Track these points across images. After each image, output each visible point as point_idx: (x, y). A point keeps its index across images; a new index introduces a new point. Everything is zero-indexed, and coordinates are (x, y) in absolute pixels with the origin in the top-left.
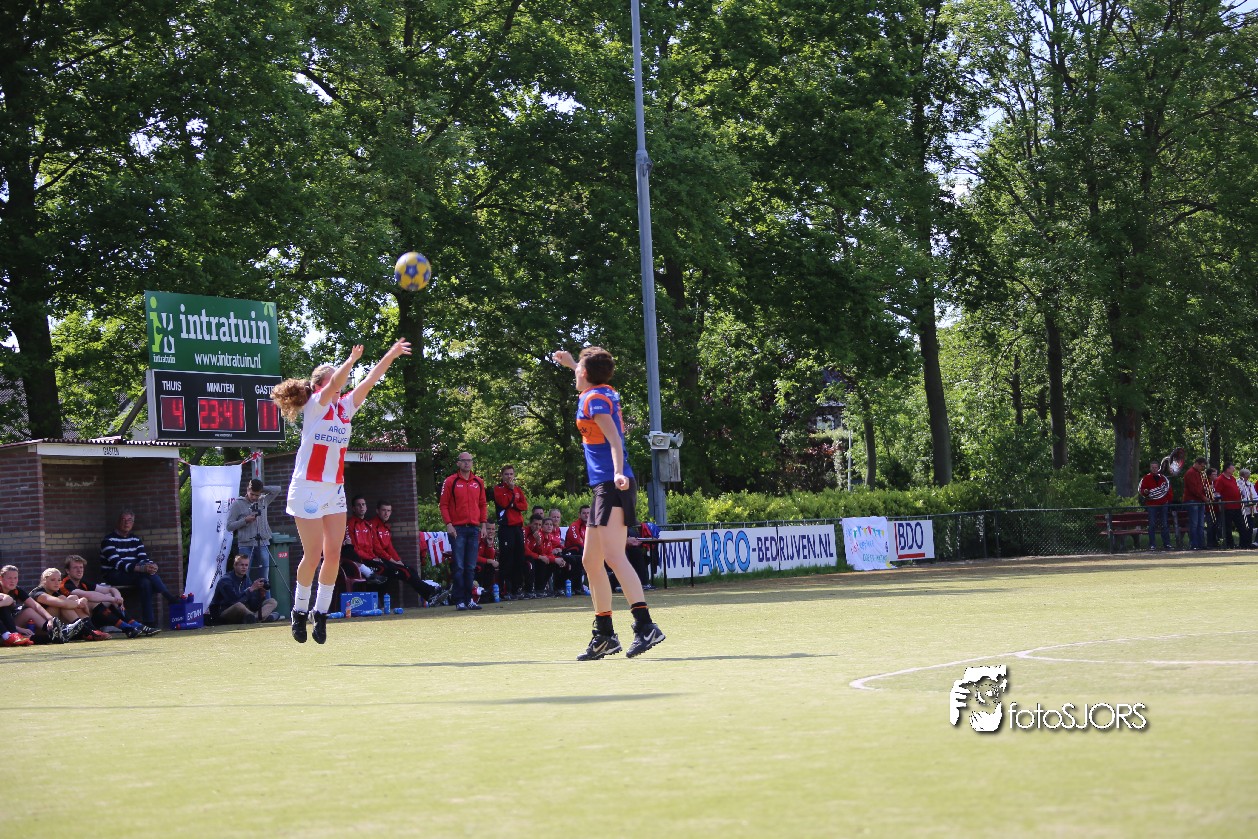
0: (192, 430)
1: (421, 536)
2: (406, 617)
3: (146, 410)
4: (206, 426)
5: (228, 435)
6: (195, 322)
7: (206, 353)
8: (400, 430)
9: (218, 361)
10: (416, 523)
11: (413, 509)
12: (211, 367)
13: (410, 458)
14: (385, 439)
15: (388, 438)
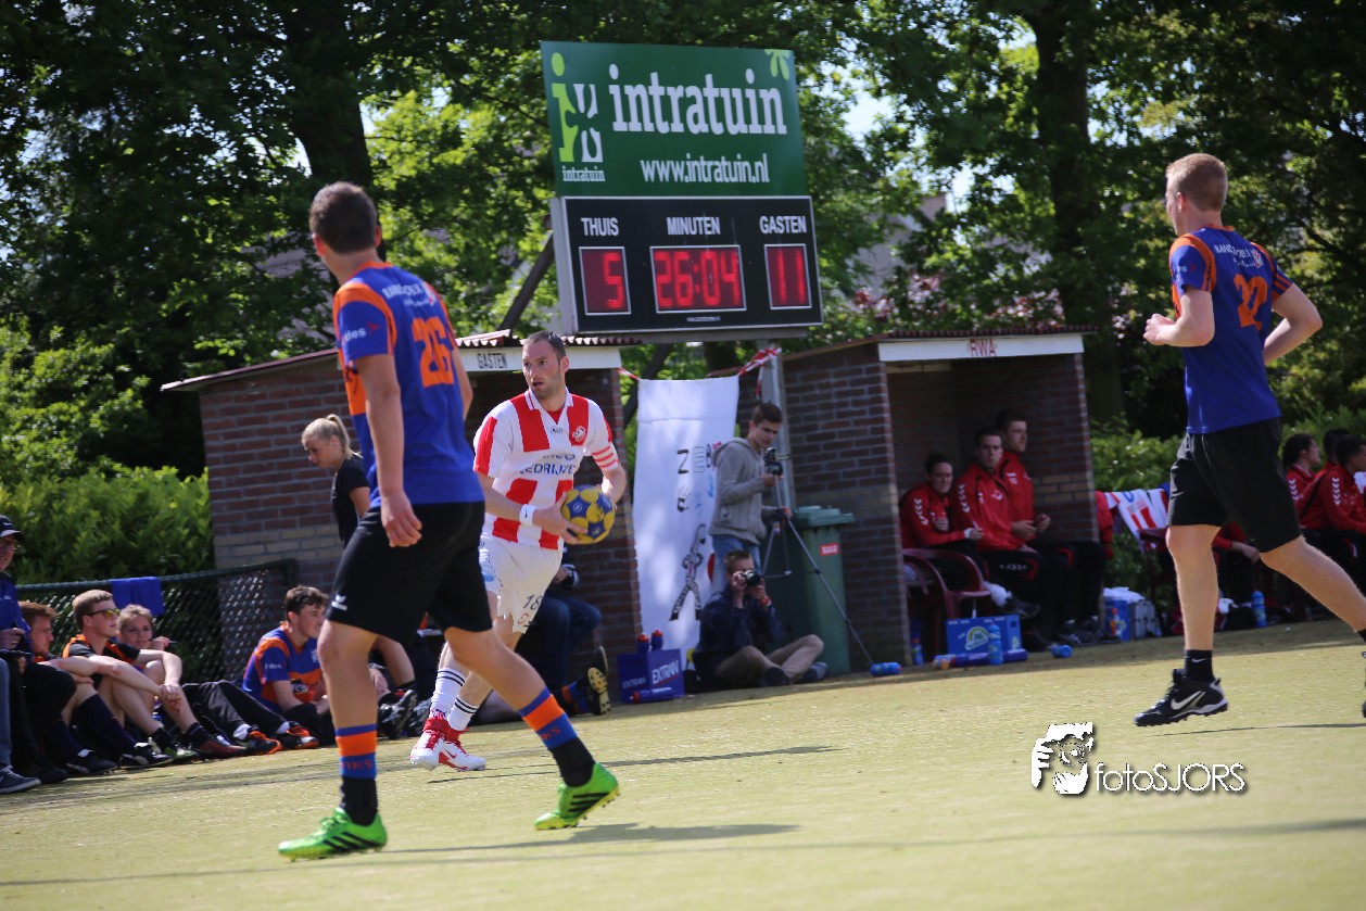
0: (644, 313)
1: (1101, 502)
2: (1078, 664)
3: (553, 279)
4: (667, 303)
5: (712, 319)
6: (638, 99)
7: (663, 158)
8: (1048, 291)
9: (686, 173)
10: (1089, 475)
11: (1082, 448)
12: (673, 186)
13: (1072, 345)
14: (1020, 311)
15: (1027, 308)
